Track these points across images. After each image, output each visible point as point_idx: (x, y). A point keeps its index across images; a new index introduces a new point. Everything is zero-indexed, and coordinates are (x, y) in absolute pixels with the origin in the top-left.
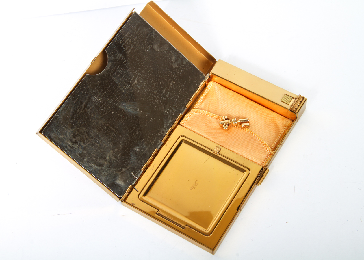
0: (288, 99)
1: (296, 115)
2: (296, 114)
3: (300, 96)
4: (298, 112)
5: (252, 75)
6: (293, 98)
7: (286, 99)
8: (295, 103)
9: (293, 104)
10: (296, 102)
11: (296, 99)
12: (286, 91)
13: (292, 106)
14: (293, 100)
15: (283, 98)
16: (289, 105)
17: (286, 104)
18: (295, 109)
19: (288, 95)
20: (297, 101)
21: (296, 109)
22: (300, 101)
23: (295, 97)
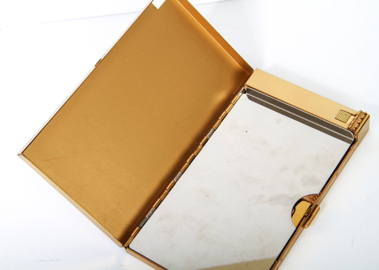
0: (345, 116)
1: (356, 137)
2: (356, 134)
3: (362, 112)
4: (358, 133)
5: (298, 86)
6: (352, 115)
7: (342, 117)
8: (354, 121)
9: (351, 122)
10: (356, 120)
11: (355, 116)
12: (342, 105)
13: (350, 124)
14: (352, 117)
15: (338, 114)
16: (347, 123)
17: (343, 122)
18: (354, 129)
19: (345, 111)
20: (357, 118)
21: (356, 128)
22: (361, 119)
23: (354, 113)
